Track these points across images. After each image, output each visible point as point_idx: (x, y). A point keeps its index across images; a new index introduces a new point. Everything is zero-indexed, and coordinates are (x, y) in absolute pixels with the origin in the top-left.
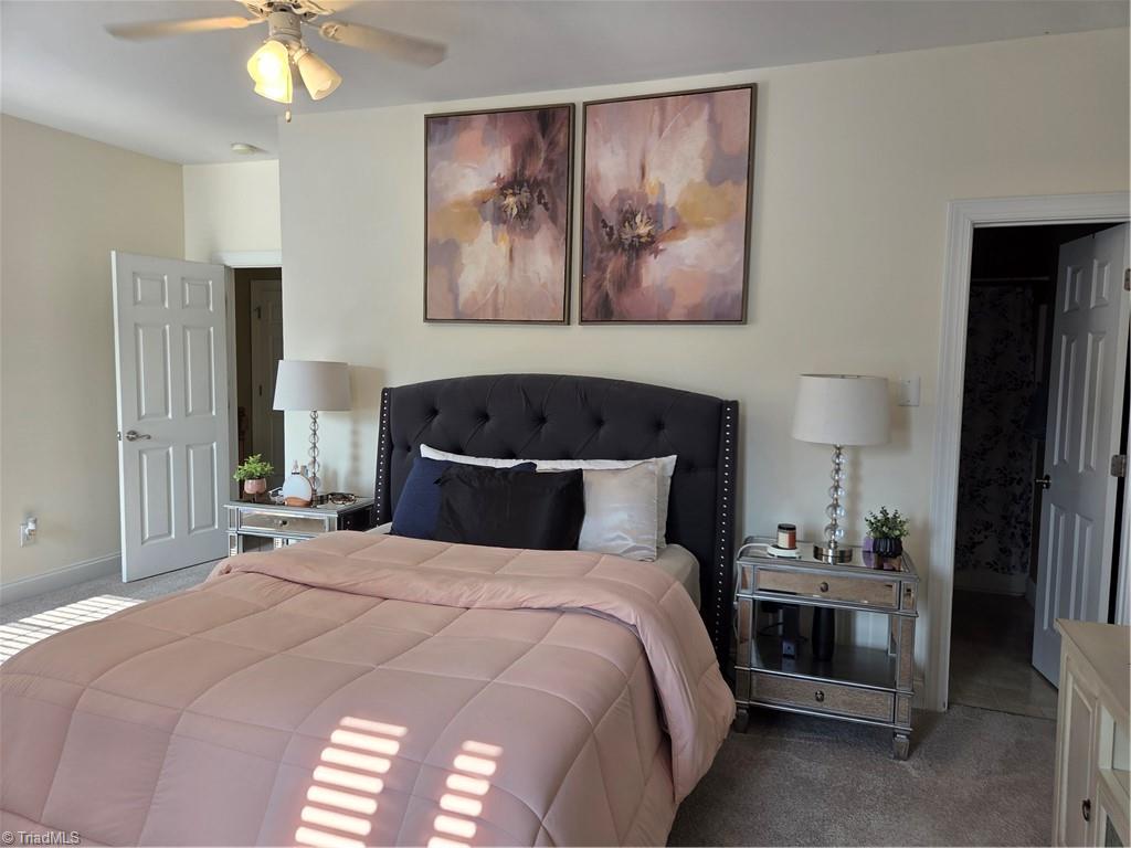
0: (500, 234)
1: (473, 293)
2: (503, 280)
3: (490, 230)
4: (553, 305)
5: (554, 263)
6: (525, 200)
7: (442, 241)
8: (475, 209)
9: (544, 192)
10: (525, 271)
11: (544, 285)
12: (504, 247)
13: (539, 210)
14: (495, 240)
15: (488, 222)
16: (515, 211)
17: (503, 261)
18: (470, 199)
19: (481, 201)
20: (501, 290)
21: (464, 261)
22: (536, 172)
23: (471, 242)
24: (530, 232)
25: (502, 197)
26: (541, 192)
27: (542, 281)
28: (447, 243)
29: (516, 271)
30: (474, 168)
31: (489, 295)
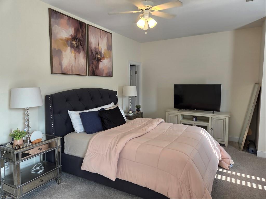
0: (72, 51)
1: (66, 66)
2: (74, 64)
3: (70, 49)
4: (84, 71)
5: (84, 61)
6: (77, 43)
7: (57, 49)
8: (66, 42)
9: (81, 43)
10: (78, 62)
11: (82, 66)
12: (73, 55)
13: (80, 47)
14: (71, 52)
15: (69, 47)
16: (75, 46)
17: (73, 58)
18: (64, 39)
19: (67, 40)
20: (73, 66)
21: (63, 56)
22: (80, 37)
23: (65, 51)
24: (79, 52)
25: (72, 41)
26: (81, 42)
27: (82, 65)
28: (58, 50)
29: (76, 61)
30: (65, 31)
31: (70, 67)
